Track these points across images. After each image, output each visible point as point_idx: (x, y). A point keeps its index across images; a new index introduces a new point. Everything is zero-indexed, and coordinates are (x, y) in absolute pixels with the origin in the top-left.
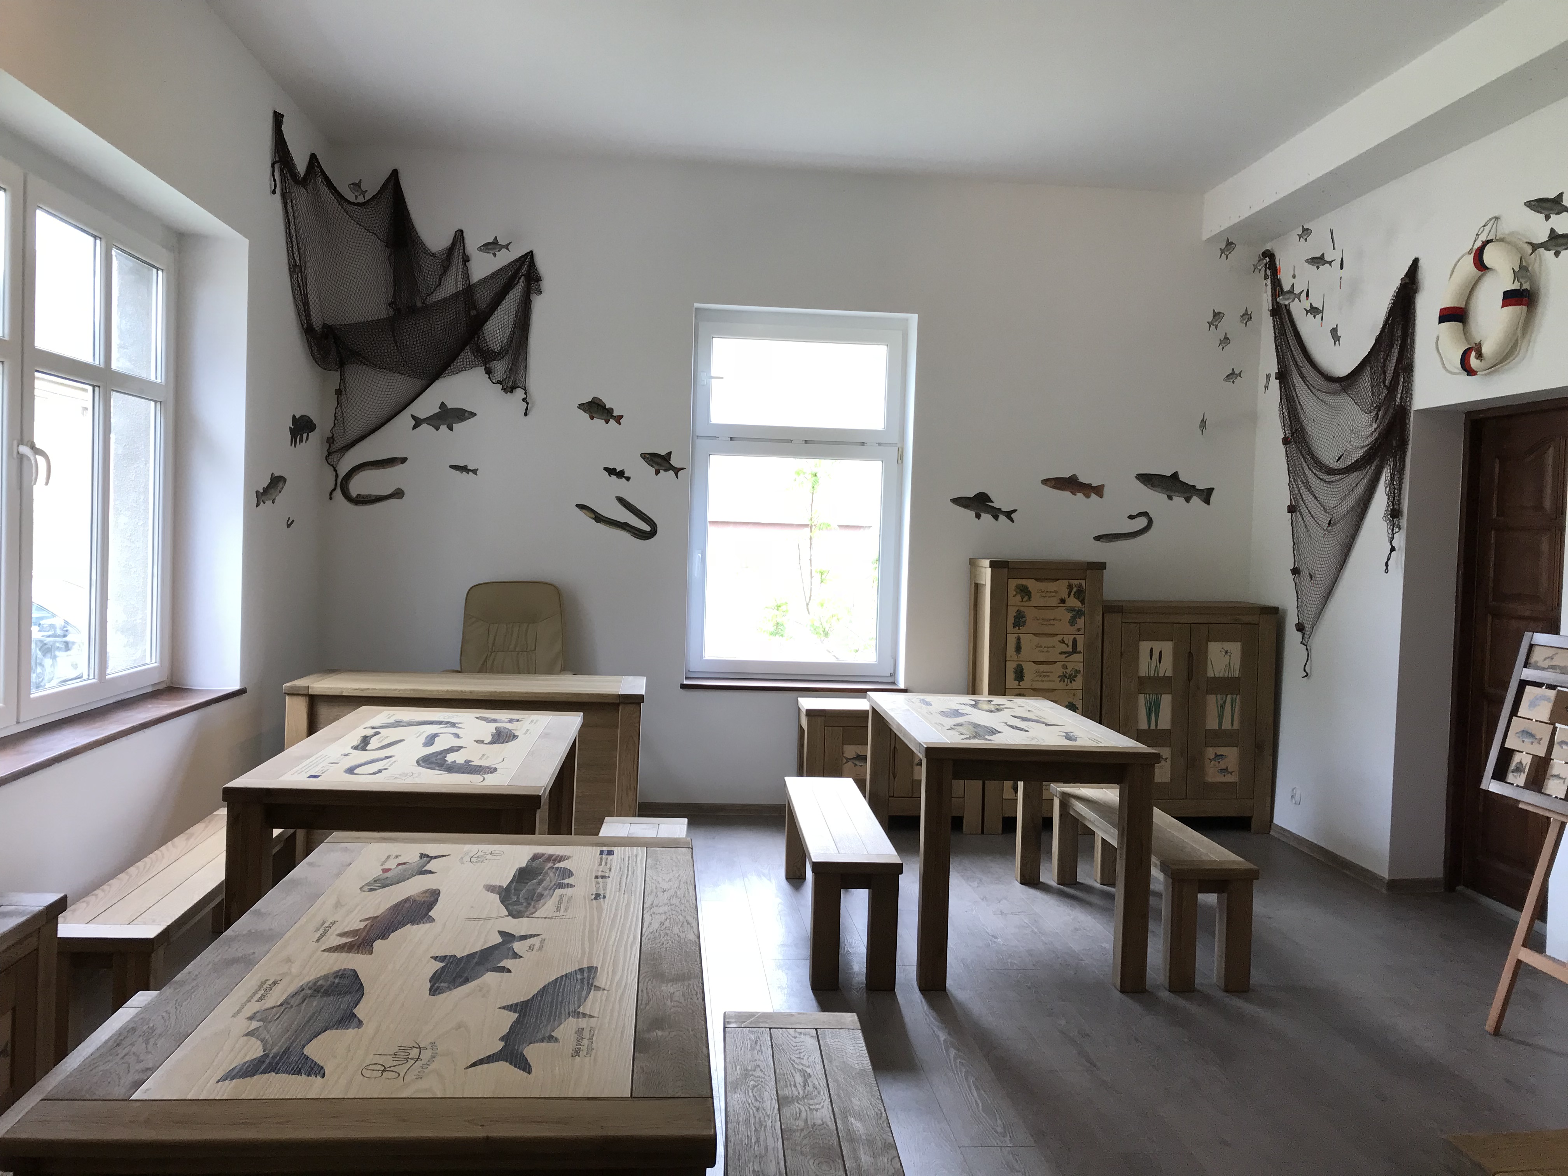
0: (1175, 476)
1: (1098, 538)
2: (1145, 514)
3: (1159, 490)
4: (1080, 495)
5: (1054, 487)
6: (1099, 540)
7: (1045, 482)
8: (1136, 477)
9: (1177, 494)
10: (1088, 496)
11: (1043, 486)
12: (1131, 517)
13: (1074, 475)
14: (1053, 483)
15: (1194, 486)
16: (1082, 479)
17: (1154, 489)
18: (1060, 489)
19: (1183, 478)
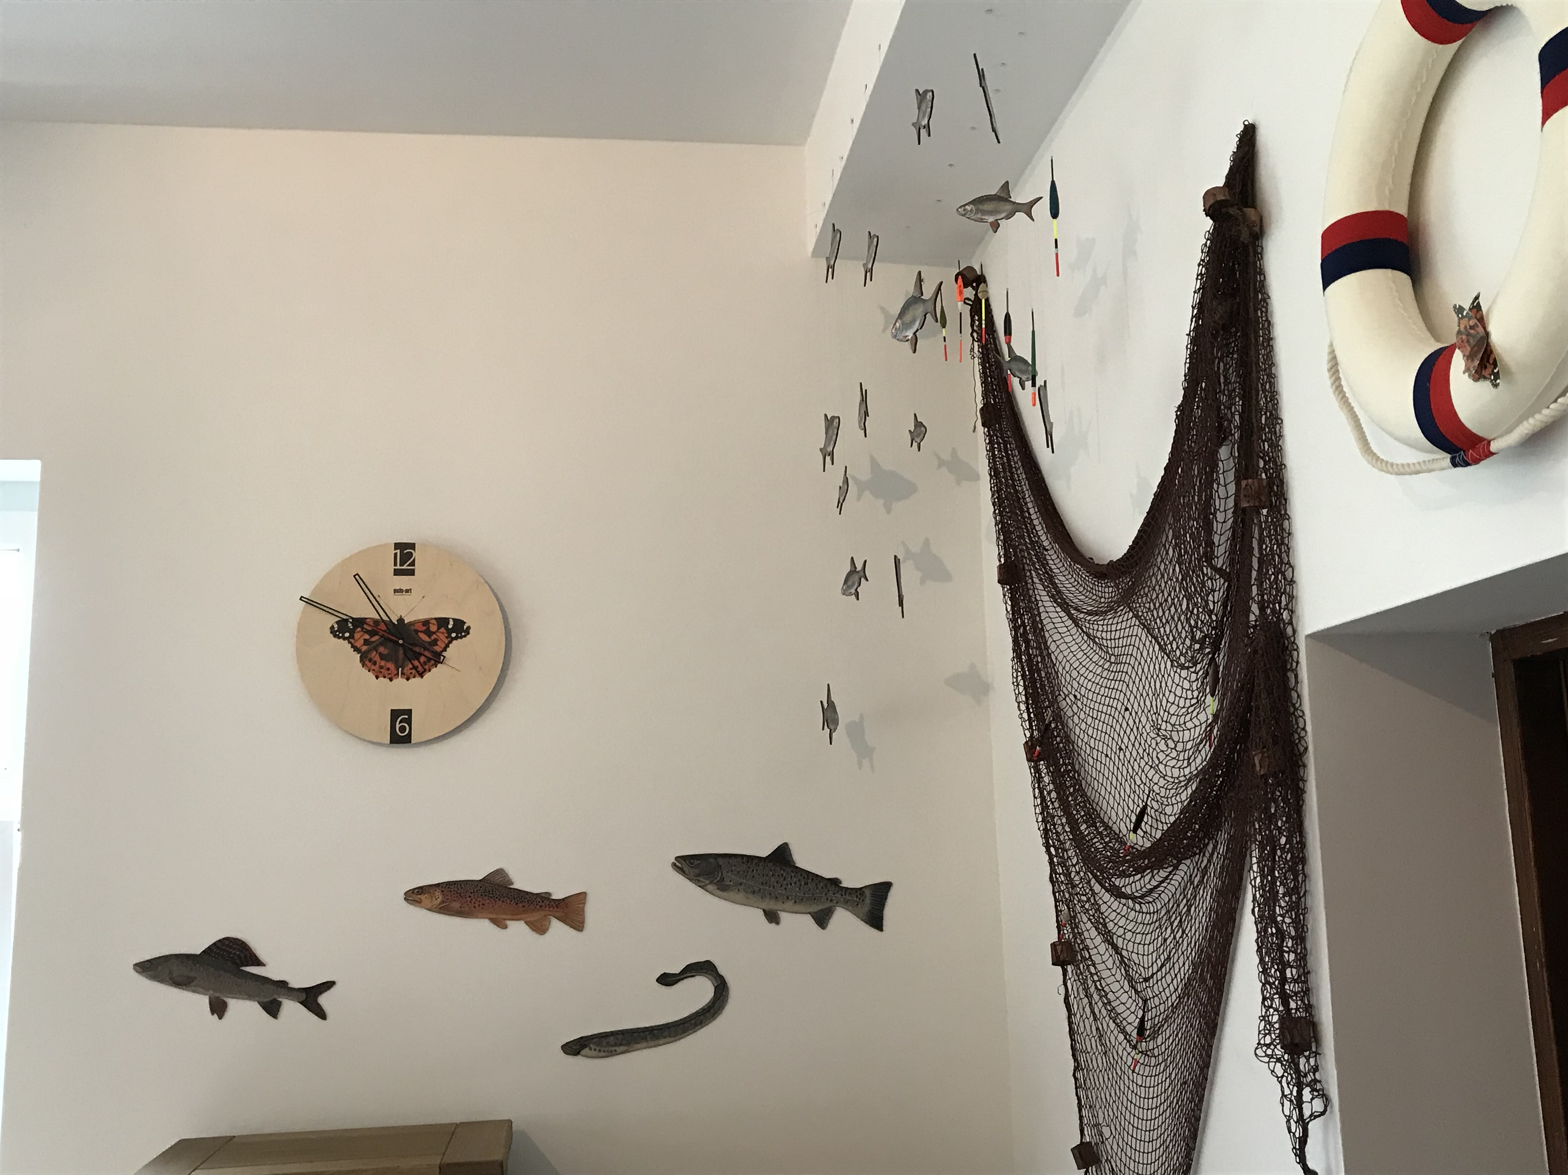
0: (782, 855)
1: (574, 1048)
2: (705, 968)
3: (740, 896)
4: (518, 929)
5: (444, 909)
6: (576, 1053)
7: (415, 896)
8: (674, 865)
9: (789, 904)
10: (540, 928)
11: (411, 907)
12: (666, 980)
13: (500, 872)
14: (439, 896)
15: (835, 882)
16: (521, 883)
17: (724, 894)
18: (461, 913)
19: (802, 860)
